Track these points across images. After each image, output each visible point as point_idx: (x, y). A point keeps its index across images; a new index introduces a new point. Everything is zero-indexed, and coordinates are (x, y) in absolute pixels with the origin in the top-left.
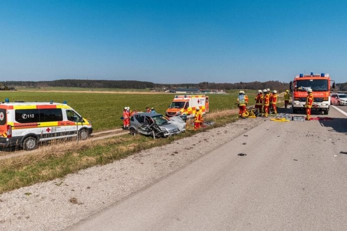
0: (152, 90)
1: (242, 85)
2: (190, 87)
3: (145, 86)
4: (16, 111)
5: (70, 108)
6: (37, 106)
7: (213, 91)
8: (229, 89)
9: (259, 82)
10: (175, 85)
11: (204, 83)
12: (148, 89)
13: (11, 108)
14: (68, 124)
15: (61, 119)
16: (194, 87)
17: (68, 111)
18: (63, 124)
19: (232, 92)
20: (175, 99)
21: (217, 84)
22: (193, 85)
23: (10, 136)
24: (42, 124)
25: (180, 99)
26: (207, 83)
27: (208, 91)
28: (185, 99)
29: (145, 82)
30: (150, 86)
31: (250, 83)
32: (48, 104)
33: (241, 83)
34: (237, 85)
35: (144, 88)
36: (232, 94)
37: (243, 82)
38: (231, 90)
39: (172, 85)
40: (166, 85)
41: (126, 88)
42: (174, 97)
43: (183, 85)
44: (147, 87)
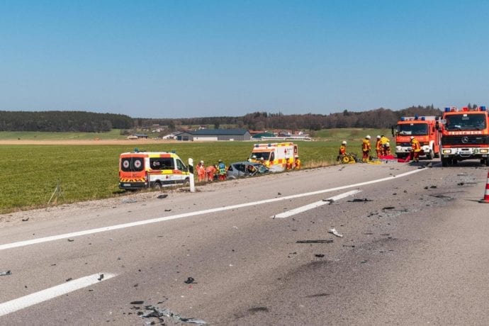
0: (128, 134)
1: (348, 118)
2: (222, 126)
3: (110, 125)
4: (151, 159)
5: (179, 158)
6: (161, 155)
7: (279, 135)
8: (318, 128)
9: (389, 110)
10: (184, 122)
11: (257, 115)
12: (118, 131)
13: (147, 156)
14: (178, 173)
15: (173, 168)
16: (233, 126)
17: (177, 160)
18: (174, 173)
19: (325, 136)
20: (255, 148)
21: (287, 116)
22: (229, 120)
23: (147, 181)
24: (165, 171)
25: (262, 148)
26: (265, 115)
27: (270, 135)
28: (269, 148)
29: (108, 114)
30: (122, 123)
31: (368, 114)
32: (165, 153)
33: (346, 113)
34: (335, 118)
35: (107, 130)
36: (326, 140)
37: (348, 111)
38: (322, 131)
39: (177, 120)
40: (161, 122)
41: (58, 130)
42: (254, 147)
43: (203, 121)
44: (115, 128)
